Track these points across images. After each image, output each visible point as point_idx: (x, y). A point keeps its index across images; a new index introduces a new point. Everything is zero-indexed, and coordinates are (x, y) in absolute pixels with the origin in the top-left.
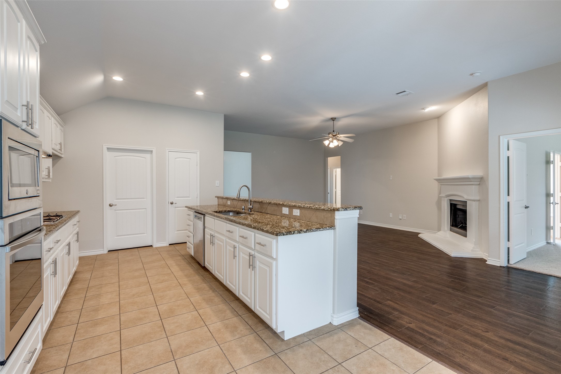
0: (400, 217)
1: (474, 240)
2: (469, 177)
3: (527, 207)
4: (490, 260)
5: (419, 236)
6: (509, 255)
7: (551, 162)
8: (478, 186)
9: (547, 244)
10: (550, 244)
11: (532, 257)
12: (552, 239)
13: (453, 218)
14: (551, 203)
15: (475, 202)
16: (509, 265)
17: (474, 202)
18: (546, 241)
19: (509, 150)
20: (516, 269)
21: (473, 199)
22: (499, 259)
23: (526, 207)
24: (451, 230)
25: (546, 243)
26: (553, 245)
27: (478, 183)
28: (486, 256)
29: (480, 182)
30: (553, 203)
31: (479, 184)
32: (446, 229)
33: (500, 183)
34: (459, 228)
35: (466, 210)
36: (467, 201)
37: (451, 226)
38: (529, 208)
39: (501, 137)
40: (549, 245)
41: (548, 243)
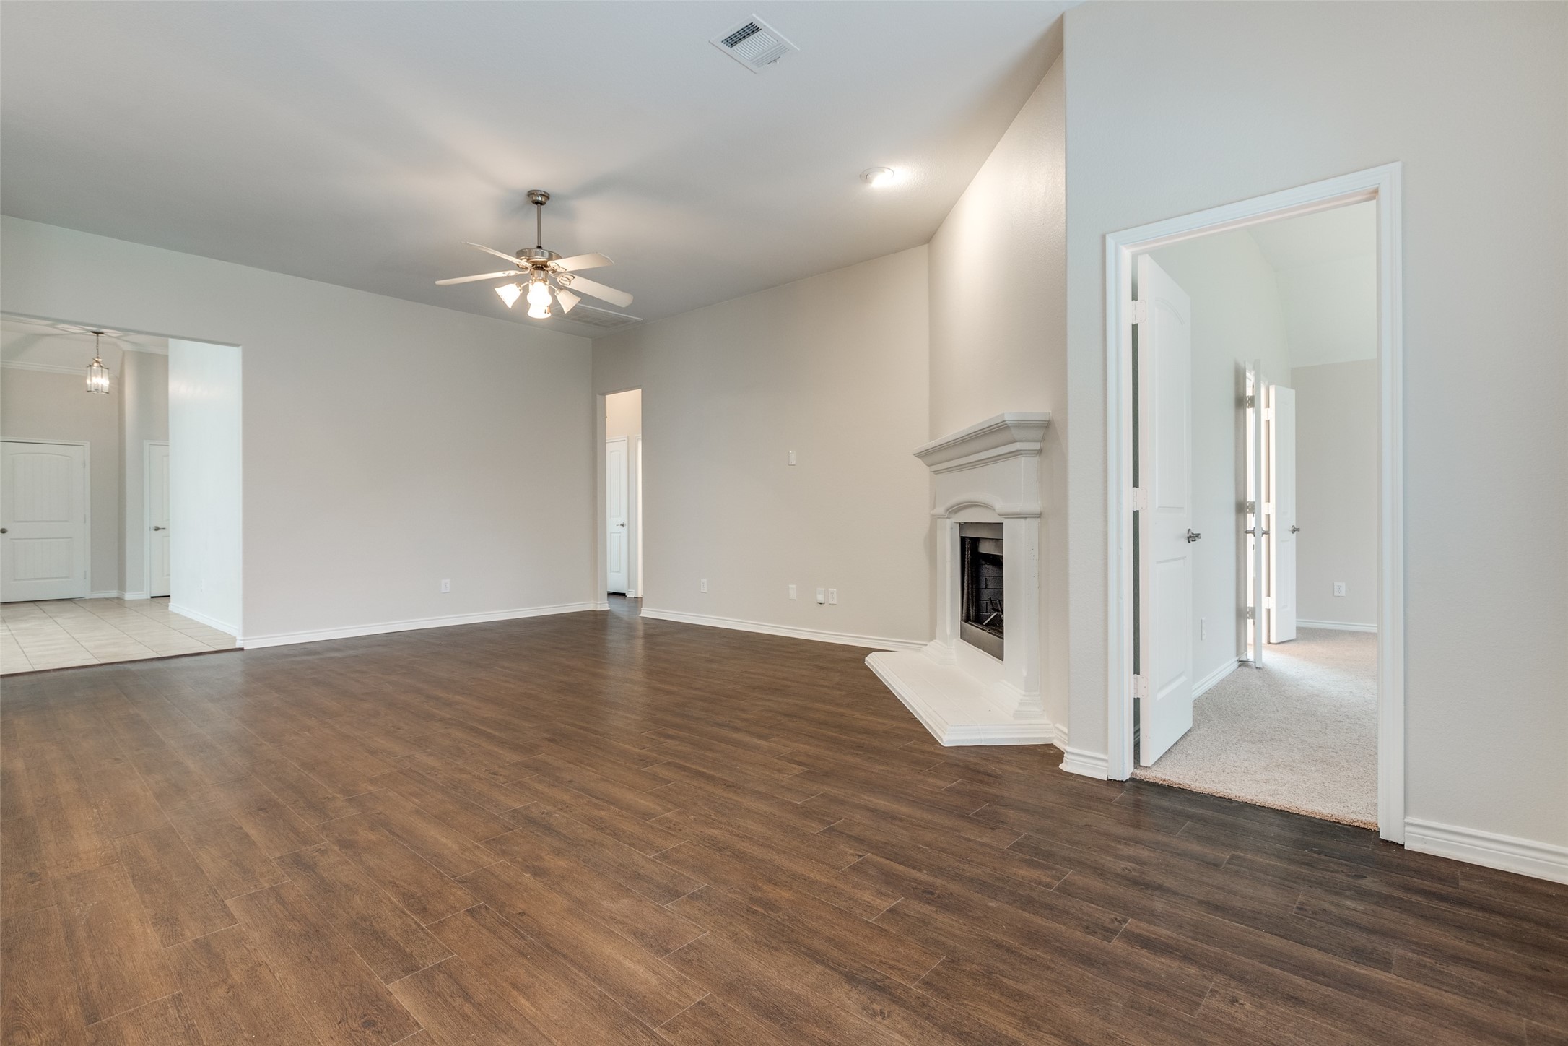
0: (820, 598)
1: (1025, 674)
2: (1006, 418)
3: (1192, 537)
4: (1073, 754)
5: (868, 661)
6: (1139, 723)
7: (1248, 402)
8: (1036, 459)
9: (1240, 666)
10: (1248, 666)
11: (1210, 721)
12: (1252, 647)
13: (968, 593)
14: (1250, 532)
15: (1028, 520)
16: (1138, 772)
17: (1022, 520)
18: (1237, 659)
19: (1136, 300)
20: (1162, 786)
21: (1018, 510)
22: (1105, 750)
23: (1190, 537)
24: (964, 635)
25: (1236, 664)
26: (1257, 668)
27: (1037, 446)
28: (1060, 734)
29: (1042, 440)
30: (1256, 532)
31: (1040, 452)
32: (948, 632)
33: (1105, 433)
34: (985, 625)
35: (1002, 556)
36: (1002, 524)
37: (962, 620)
38: (1198, 541)
39: (1110, 241)
40: (1245, 670)
41: (1243, 663)
